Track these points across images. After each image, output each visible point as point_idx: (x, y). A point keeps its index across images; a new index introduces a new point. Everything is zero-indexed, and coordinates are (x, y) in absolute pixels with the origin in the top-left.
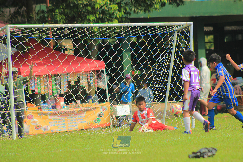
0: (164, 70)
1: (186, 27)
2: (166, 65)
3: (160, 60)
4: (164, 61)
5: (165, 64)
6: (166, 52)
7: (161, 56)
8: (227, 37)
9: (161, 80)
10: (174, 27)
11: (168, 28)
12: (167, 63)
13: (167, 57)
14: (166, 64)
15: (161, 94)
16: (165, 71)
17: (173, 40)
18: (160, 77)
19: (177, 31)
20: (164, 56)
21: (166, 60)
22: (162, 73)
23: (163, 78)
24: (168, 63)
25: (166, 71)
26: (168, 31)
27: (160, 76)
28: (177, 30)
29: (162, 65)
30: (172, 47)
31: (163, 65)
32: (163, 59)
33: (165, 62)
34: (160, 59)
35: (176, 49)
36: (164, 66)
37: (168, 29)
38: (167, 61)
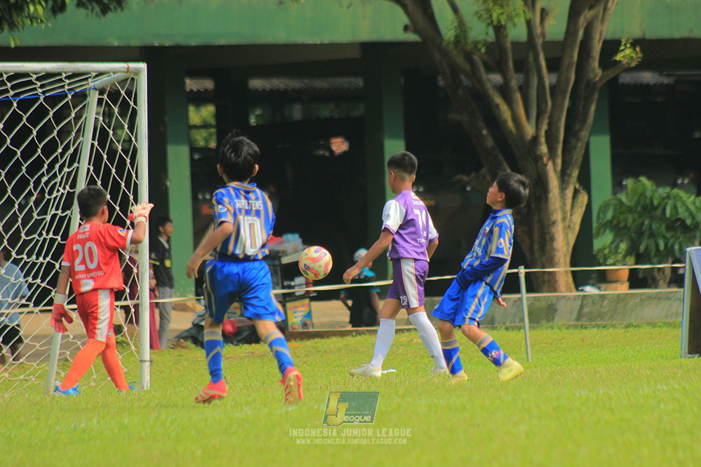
0: (57, 209)
1: (124, 78)
2: (63, 194)
3: (44, 179)
4: (56, 183)
5: (58, 191)
6: (62, 154)
7: (46, 166)
8: (258, 112)
9: (45, 240)
10: (87, 79)
11: (67, 81)
12: (64, 188)
13: (66, 170)
14: (62, 190)
15: (43, 285)
16: (59, 212)
17: (86, 118)
18: (44, 233)
19: (96, 89)
20: (57, 166)
21: (62, 178)
22: (48, 218)
23: (53, 235)
24: (67, 187)
25: (62, 213)
26: (68, 90)
27: (43, 229)
28: (96, 87)
29: (50, 193)
30: (81, 139)
31: (54, 195)
32: (55, 176)
33: (60, 186)
34: (43, 175)
35: (92, 145)
36: (57, 196)
37: (69, 84)
38: (66, 183)
